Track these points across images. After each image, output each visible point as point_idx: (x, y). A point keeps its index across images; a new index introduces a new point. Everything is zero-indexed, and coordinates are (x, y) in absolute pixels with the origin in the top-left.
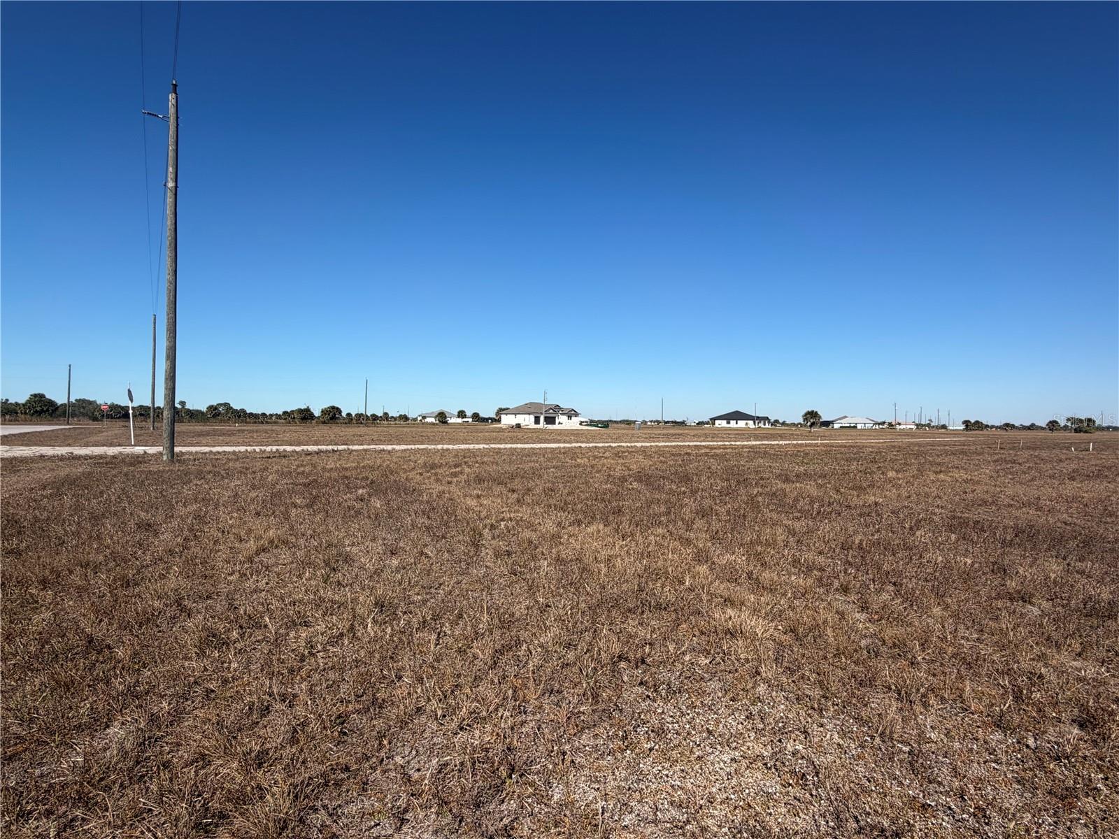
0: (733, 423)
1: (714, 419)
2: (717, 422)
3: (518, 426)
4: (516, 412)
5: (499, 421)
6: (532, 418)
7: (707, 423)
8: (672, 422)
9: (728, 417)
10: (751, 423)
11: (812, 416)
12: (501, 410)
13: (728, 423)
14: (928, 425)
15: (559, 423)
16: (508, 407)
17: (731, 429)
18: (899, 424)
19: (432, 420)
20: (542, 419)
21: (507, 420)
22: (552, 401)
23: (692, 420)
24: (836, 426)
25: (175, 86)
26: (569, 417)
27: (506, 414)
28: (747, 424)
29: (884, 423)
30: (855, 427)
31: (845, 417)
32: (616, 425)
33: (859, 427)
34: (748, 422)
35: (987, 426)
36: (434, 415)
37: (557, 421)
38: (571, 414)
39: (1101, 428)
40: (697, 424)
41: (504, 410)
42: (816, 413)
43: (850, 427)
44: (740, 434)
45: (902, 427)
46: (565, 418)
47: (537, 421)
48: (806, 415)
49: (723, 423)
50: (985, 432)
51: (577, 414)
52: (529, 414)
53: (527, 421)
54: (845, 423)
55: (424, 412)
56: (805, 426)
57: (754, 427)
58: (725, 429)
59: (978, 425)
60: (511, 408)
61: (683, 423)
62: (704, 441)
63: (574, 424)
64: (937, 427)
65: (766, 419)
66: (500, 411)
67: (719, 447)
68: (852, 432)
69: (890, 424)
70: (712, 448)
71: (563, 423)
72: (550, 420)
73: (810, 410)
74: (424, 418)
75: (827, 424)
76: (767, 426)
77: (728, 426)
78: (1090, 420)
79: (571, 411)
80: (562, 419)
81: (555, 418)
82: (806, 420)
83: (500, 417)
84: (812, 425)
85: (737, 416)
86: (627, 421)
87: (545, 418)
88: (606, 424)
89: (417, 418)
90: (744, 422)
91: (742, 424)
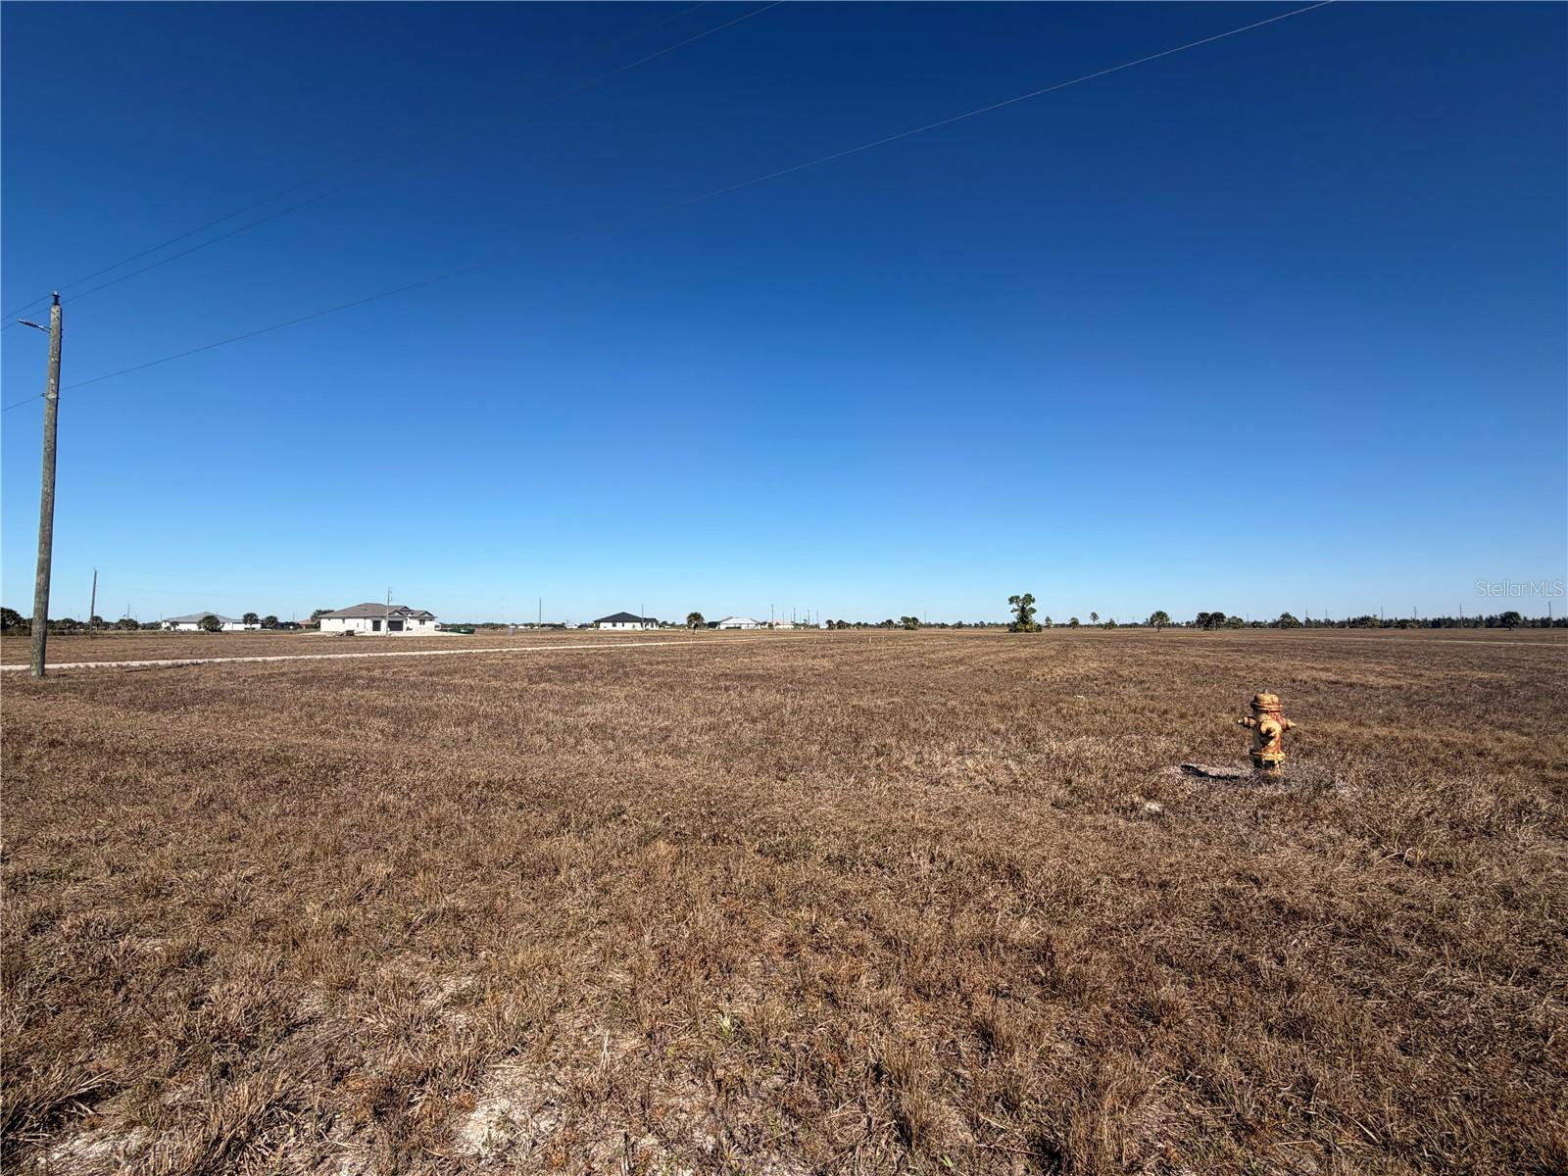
0: (619, 625)
1: (598, 622)
2: (602, 625)
3: (350, 633)
4: (344, 615)
5: (317, 627)
6: (369, 623)
7: (591, 626)
8: (550, 625)
9: (614, 619)
10: (638, 625)
11: (695, 618)
12: (320, 612)
13: (614, 626)
14: (804, 625)
15: (408, 629)
16: (331, 609)
17: (617, 632)
18: (778, 624)
19: (194, 627)
20: (384, 624)
21: (328, 626)
22: (399, 602)
23: (573, 624)
24: (723, 627)
25: (57, 297)
26: (421, 621)
27: (329, 618)
28: (634, 626)
29: (765, 623)
30: (739, 628)
31: (731, 618)
32: (481, 630)
33: (743, 627)
34: (636, 624)
35: (849, 625)
36: (197, 620)
37: (405, 626)
38: (424, 617)
39: (921, 626)
40: (580, 627)
41: (325, 612)
42: (699, 615)
43: (735, 628)
44: (626, 637)
45: (781, 627)
46: (417, 622)
47: (376, 626)
48: (689, 617)
49: (609, 626)
50: (846, 630)
51: (432, 618)
52: (365, 618)
53: (364, 627)
54: (731, 623)
55: (174, 615)
56: (689, 628)
57: (641, 629)
58: (609, 632)
59: (841, 625)
60: (336, 610)
61: (562, 626)
62: (590, 644)
63: (429, 629)
64: (812, 627)
65: (653, 621)
66: (319, 615)
67: (606, 649)
68: (737, 632)
69: (771, 625)
70: (599, 649)
71: (413, 628)
72: (395, 625)
73: (694, 612)
74: (175, 624)
75: (713, 625)
76: (655, 628)
77: (614, 628)
78: (914, 619)
79: (424, 614)
80: (413, 624)
81: (401, 622)
82: (690, 622)
83: (319, 623)
84: (696, 626)
85: (624, 618)
86: (492, 624)
87: (390, 622)
88: (470, 629)
89: (160, 624)
90: (631, 624)
91: (628, 626)
